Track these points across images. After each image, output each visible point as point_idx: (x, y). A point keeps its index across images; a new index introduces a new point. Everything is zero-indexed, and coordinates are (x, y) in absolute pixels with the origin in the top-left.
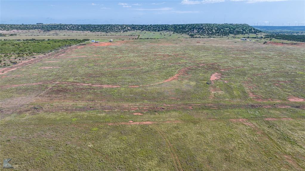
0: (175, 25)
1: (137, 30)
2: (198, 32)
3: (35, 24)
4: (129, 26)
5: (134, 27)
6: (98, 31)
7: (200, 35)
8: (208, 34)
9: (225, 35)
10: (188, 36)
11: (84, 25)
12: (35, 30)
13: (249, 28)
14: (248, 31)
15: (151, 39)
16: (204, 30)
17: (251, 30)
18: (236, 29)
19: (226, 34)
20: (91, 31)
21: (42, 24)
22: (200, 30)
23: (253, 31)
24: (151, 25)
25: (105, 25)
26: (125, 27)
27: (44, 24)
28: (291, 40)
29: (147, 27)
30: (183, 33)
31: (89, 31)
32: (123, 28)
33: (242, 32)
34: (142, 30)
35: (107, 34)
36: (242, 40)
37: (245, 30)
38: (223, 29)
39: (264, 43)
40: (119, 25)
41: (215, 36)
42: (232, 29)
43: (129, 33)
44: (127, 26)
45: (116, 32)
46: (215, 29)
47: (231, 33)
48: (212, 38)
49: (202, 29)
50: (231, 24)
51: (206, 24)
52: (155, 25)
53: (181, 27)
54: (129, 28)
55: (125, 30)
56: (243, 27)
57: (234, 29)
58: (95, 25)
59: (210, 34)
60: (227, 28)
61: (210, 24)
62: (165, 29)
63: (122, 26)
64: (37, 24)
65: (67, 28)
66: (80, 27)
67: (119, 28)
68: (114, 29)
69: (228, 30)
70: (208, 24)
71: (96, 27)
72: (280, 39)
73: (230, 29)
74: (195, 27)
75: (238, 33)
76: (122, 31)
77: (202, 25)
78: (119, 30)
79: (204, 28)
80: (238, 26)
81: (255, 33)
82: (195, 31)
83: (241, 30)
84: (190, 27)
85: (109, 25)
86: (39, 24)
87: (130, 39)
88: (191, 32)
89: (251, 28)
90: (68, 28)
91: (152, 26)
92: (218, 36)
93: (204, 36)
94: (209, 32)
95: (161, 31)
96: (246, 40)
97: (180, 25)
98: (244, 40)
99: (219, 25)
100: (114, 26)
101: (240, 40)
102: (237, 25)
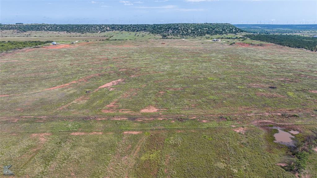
0: (154, 25)
1: (115, 30)
2: (173, 32)
3: (15, 24)
4: (109, 26)
5: (113, 27)
6: (74, 32)
7: (173, 36)
8: (182, 34)
9: (200, 36)
10: (161, 37)
11: (63, 26)
12: (11, 30)
13: (230, 28)
14: (228, 31)
15: (119, 40)
16: (179, 30)
17: (232, 30)
18: (215, 29)
19: (201, 34)
20: (68, 31)
21: (22, 24)
22: (175, 31)
23: (234, 30)
24: (131, 25)
25: (83, 26)
26: (104, 28)
27: (25, 24)
28: (262, 41)
29: (127, 27)
30: (157, 34)
31: (66, 32)
32: (101, 29)
33: (221, 32)
34: (121, 31)
35: (82, 35)
36: (213, 40)
37: (225, 30)
38: (201, 29)
39: (231, 44)
40: (98, 25)
41: (188, 37)
42: (211, 29)
43: (106, 33)
44: (106, 26)
45: (93, 32)
46: (191, 29)
47: (208, 33)
48: (183, 39)
49: (177, 29)
50: (211, 24)
51: (183, 24)
52: (135, 25)
53: (159, 27)
54: (108, 28)
55: (102, 30)
56: (224, 27)
57: (213, 29)
58: (73, 25)
59: (184, 34)
60: (206, 28)
61: (186, 24)
62: (144, 29)
63: (100, 26)
64: (16, 24)
65: (44, 29)
66: (58, 28)
67: (97, 28)
68: (92, 29)
69: (207, 30)
70: (184, 24)
71: (74, 28)
72: (254, 39)
73: (209, 29)
74: (171, 27)
75: (216, 33)
76: (100, 31)
77: (178, 25)
78: (97, 30)
79: (180, 28)
80: (218, 26)
81: (235, 33)
82: (170, 31)
83: (221, 30)
84: (166, 27)
85: (87, 25)
86: (19, 24)
87: (96, 40)
88: (166, 32)
89: (233, 28)
90: (46, 29)
91: (132, 27)
92: (192, 36)
93: (176, 37)
94: (183, 32)
95: (140, 31)
96: (217, 40)
97: (159, 25)
98: (215, 41)
99: (198, 25)
100: (92, 26)
101: (211, 41)
102: (217, 24)
